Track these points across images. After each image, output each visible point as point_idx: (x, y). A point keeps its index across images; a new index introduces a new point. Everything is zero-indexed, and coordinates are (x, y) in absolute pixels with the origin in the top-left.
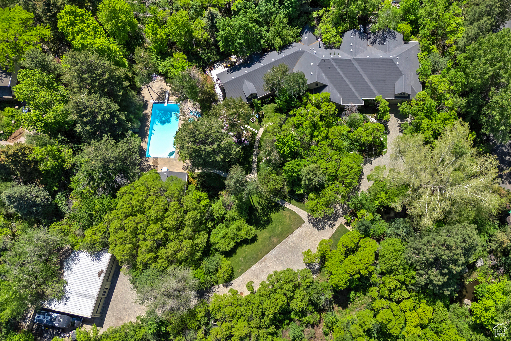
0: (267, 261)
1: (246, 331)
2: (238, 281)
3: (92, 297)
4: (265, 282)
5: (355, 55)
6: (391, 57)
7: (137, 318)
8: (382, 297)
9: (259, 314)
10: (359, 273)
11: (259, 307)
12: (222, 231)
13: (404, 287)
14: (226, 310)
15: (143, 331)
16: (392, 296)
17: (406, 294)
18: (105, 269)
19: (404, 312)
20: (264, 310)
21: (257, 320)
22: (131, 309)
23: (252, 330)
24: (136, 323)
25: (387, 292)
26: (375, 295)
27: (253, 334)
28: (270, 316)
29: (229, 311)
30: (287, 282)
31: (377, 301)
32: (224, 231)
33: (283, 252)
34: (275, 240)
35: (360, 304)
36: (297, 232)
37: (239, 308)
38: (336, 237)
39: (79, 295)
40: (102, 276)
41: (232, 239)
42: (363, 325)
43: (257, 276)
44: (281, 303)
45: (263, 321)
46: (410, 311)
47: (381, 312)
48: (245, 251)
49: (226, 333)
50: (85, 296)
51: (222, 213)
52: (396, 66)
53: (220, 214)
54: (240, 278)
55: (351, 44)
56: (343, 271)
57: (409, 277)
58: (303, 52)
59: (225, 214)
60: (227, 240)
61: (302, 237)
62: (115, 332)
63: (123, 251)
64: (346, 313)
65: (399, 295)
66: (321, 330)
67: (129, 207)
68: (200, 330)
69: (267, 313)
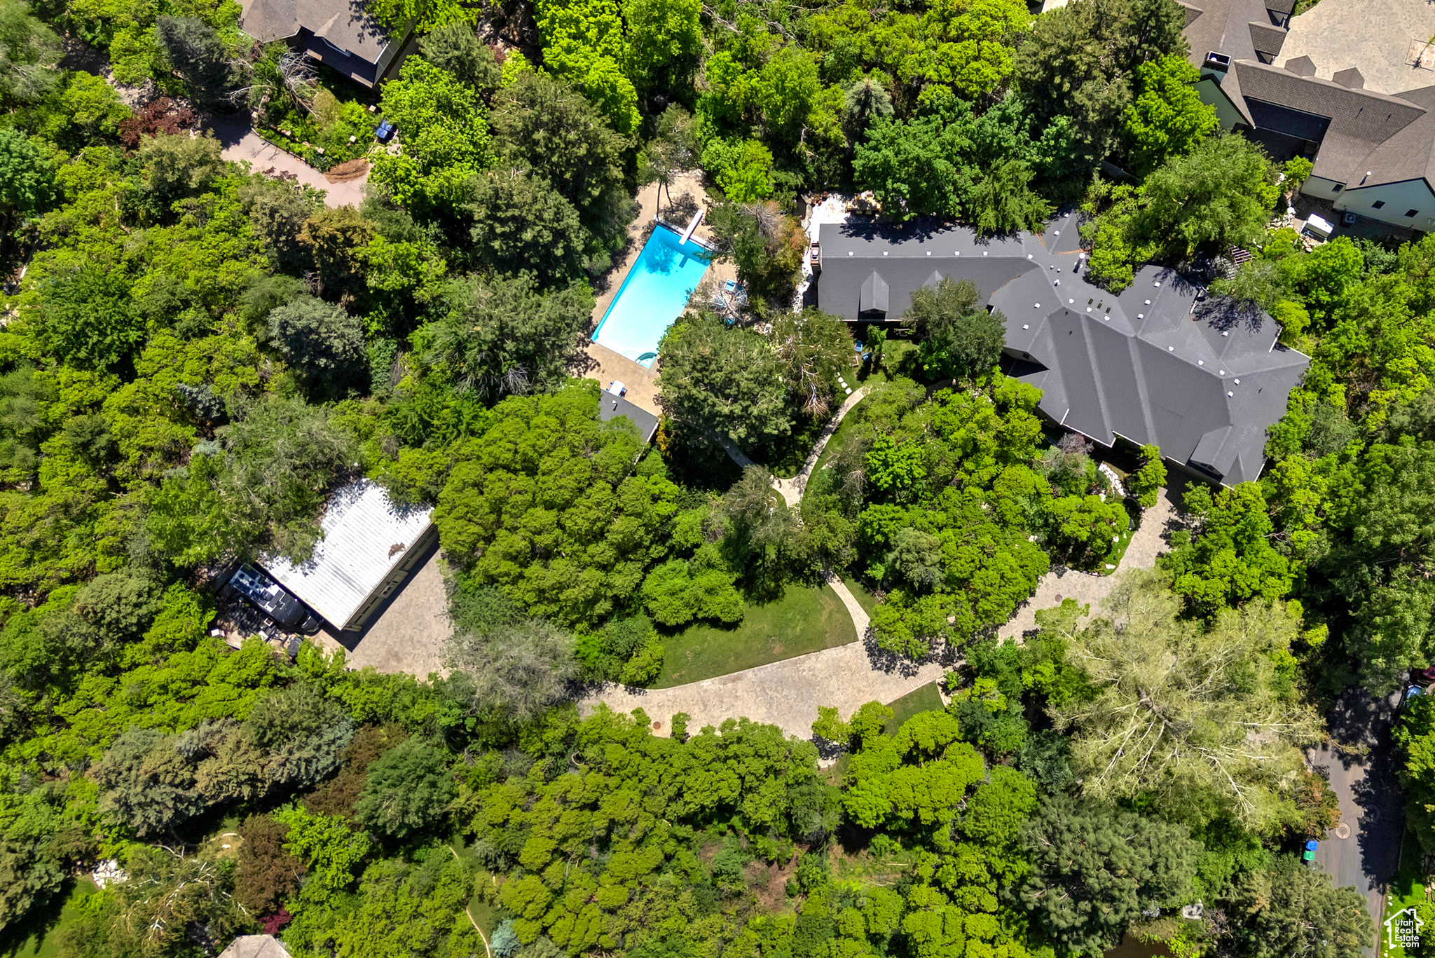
0: (740, 684)
1: (629, 814)
2: (662, 696)
3: (361, 591)
4: (713, 729)
5: (1143, 332)
6: (1222, 373)
7: (430, 675)
8: (936, 883)
9: (671, 792)
10: (916, 811)
11: (678, 779)
12: (676, 581)
13: (993, 886)
14: (610, 748)
15: (429, 708)
16: (959, 892)
17: (991, 903)
18: (408, 544)
19: (968, 938)
20: (685, 789)
21: (662, 800)
22: (425, 646)
23: (643, 814)
24: (424, 684)
25: (953, 880)
26: (926, 871)
27: (642, 825)
28: (692, 805)
29: (614, 754)
30: (757, 755)
31: (924, 886)
32: (679, 582)
33: (781, 682)
34: (778, 649)
35: (892, 868)
36: (829, 654)
37: (637, 758)
38: (907, 706)
39: (337, 572)
40: (399, 556)
41: (688, 605)
42: (871, 919)
43: (705, 706)
44: (724, 793)
45: (673, 805)
46: (983, 940)
47: (921, 913)
48: (705, 641)
49: (589, 795)
50: (348, 581)
51: (692, 540)
52: (1223, 398)
53: (687, 541)
54: (670, 692)
55: (1148, 302)
56: (883, 791)
57: (1014, 873)
58: (1031, 266)
59: (697, 546)
60: (678, 603)
61: (837, 668)
62: (376, 681)
63: (459, 533)
64: (853, 873)
65: (975, 899)
66: (784, 879)
67: (509, 450)
68: (540, 763)
69: (687, 797)
